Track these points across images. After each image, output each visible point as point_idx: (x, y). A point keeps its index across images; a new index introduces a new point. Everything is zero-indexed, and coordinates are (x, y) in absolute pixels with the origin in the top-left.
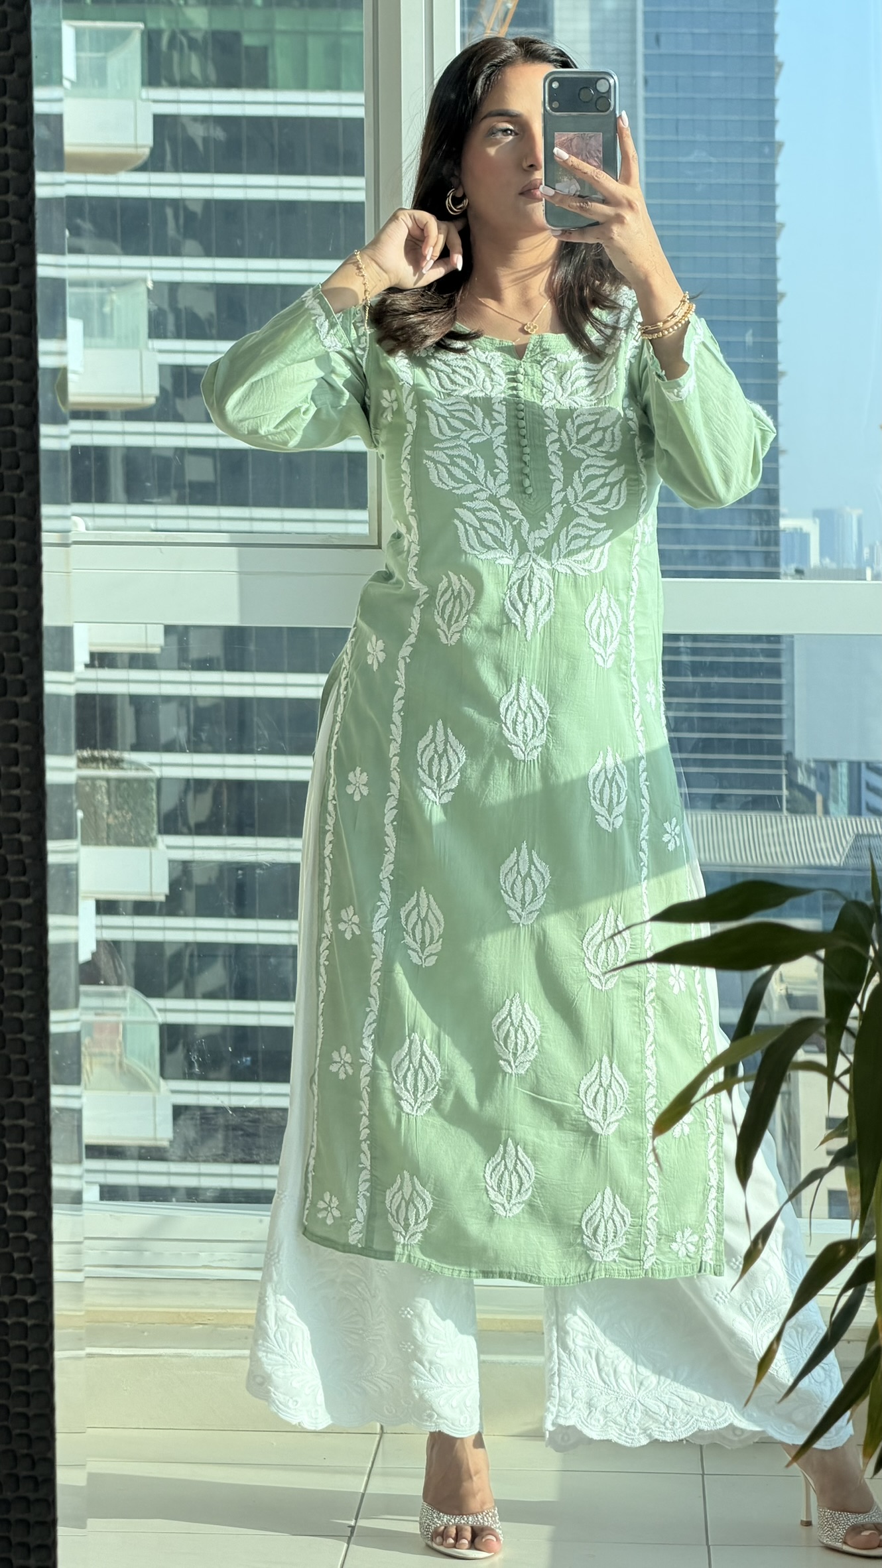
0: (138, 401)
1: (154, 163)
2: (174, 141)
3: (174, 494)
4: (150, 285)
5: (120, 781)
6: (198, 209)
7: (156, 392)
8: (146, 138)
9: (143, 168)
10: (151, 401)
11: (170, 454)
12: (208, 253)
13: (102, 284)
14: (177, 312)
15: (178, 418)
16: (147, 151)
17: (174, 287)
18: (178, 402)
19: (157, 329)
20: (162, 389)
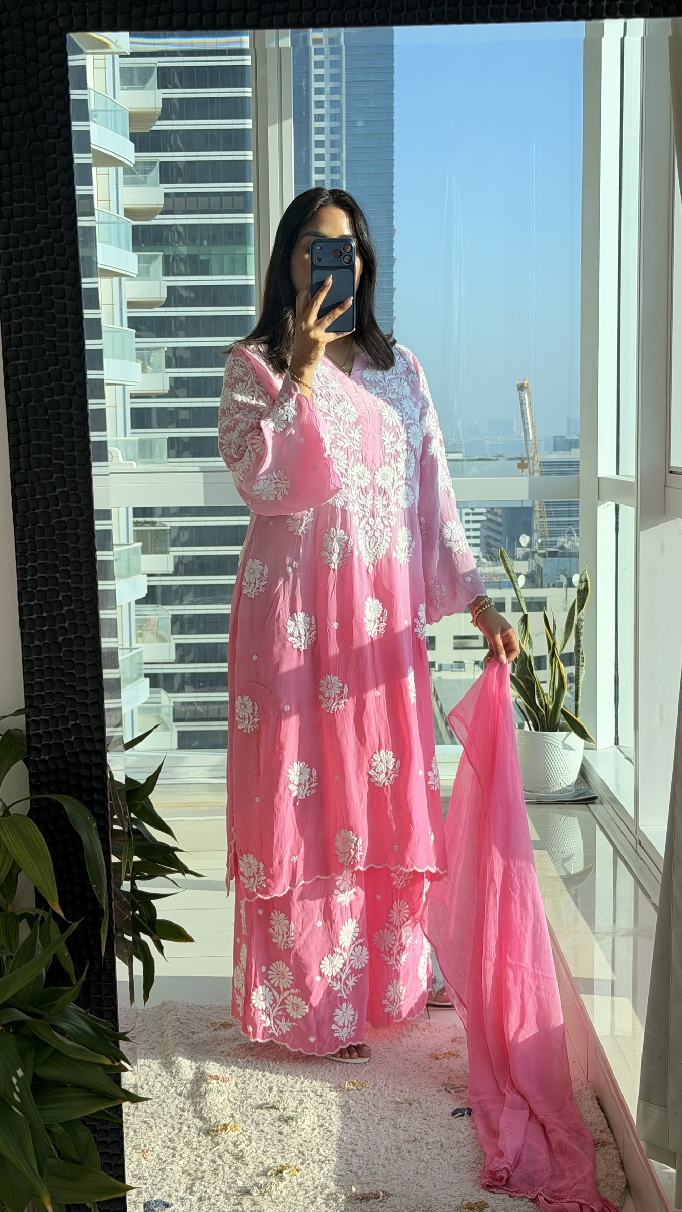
0: (162, 392)
1: (167, 304)
2: (174, 295)
3: (175, 424)
4: (166, 349)
5: (156, 530)
6: (183, 320)
7: (168, 388)
8: (164, 295)
9: (163, 306)
10: (167, 392)
11: (173, 410)
12: (187, 336)
13: (148, 349)
14: (176, 358)
15: (177, 397)
16: (164, 300)
17: (175, 348)
18: (176, 390)
19: (168, 365)
20: (171, 387)
